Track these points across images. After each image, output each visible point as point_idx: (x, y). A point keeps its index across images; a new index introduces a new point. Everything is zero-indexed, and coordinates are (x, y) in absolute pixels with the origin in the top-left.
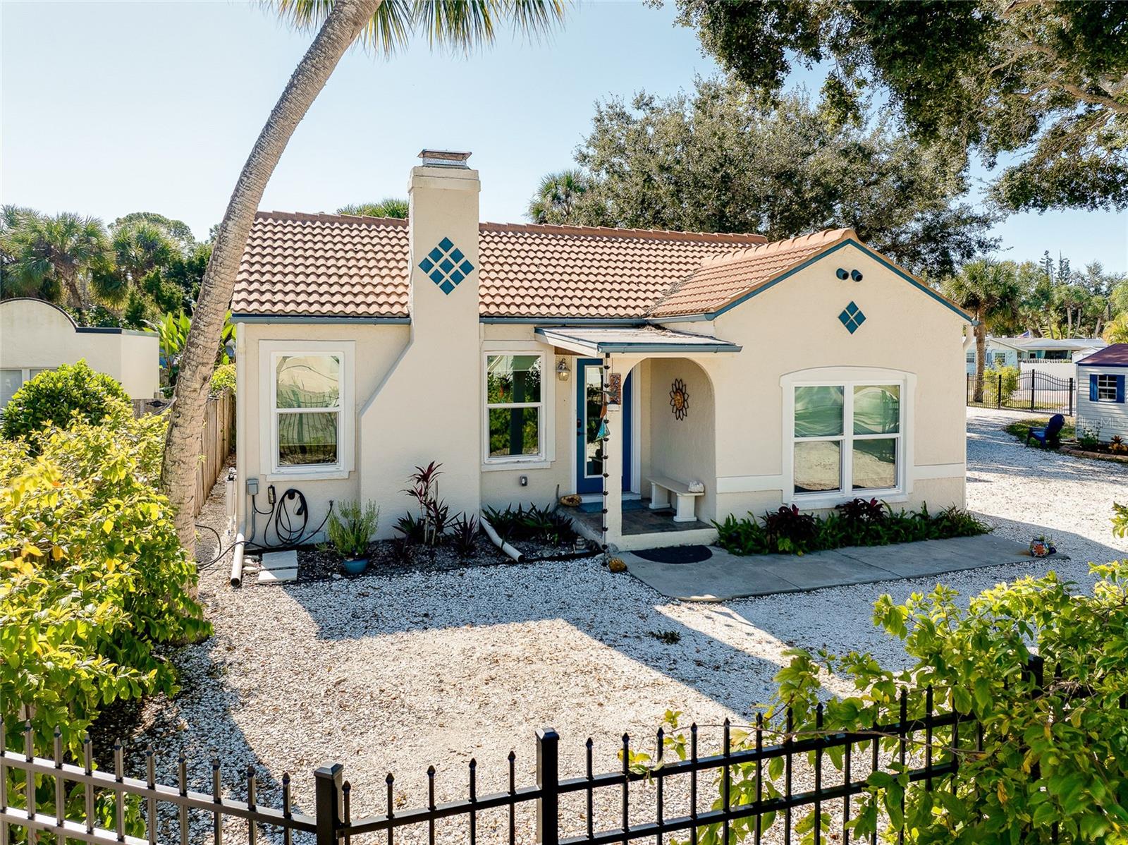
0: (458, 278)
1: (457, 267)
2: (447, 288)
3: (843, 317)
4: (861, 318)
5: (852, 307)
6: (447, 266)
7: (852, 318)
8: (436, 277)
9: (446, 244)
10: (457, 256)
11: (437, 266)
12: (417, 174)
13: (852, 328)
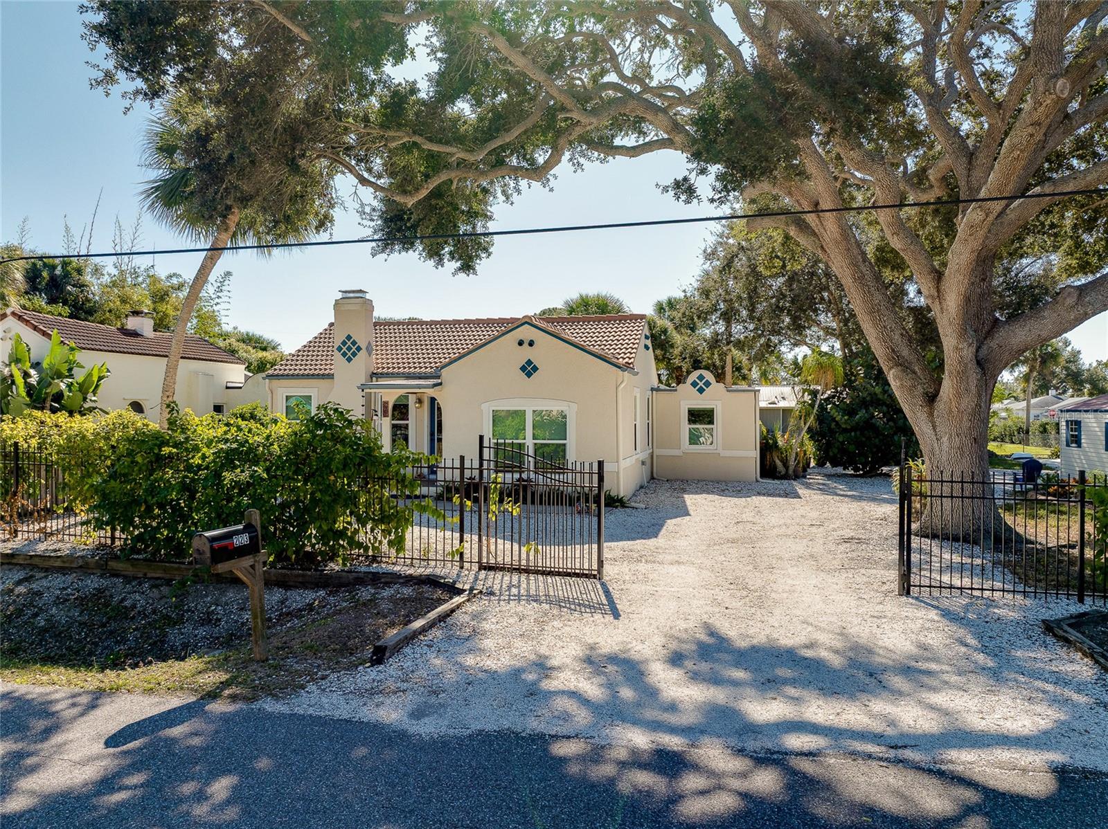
0: (354, 354)
1: (354, 349)
2: (349, 360)
3: (523, 369)
4: (535, 369)
5: (529, 362)
6: (349, 349)
7: (529, 369)
8: (344, 355)
9: (349, 337)
10: (354, 343)
11: (344, 349)
12: (337, 303)
13: (529, 375)
